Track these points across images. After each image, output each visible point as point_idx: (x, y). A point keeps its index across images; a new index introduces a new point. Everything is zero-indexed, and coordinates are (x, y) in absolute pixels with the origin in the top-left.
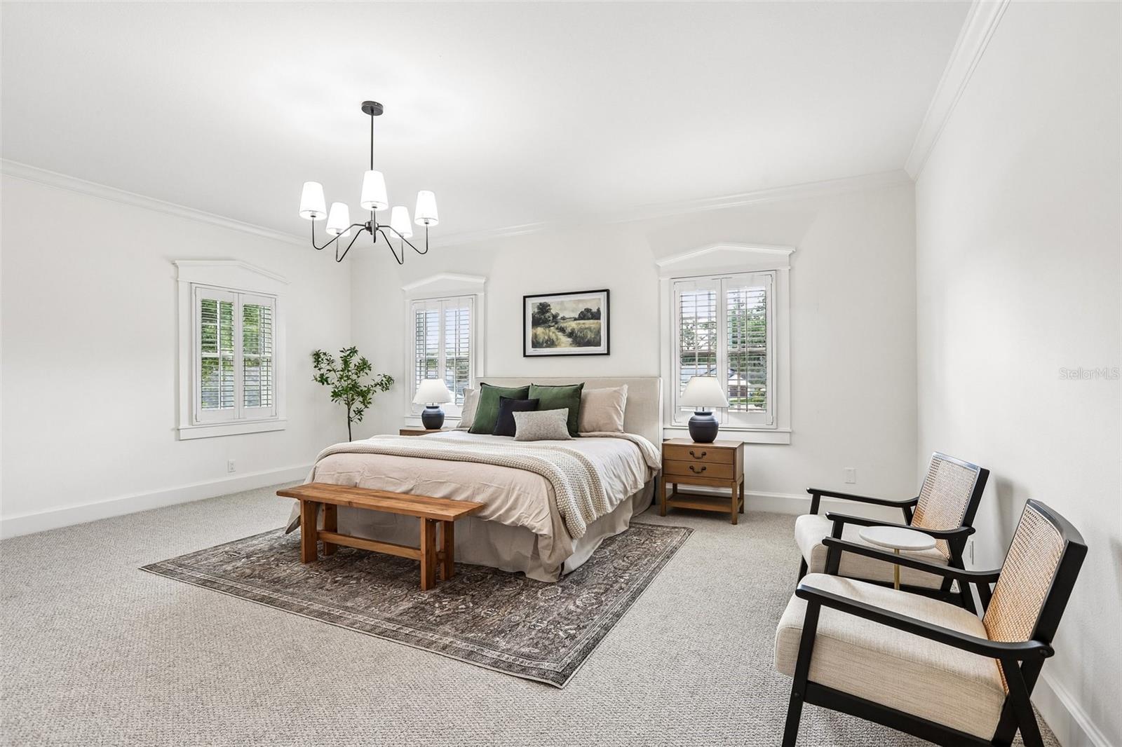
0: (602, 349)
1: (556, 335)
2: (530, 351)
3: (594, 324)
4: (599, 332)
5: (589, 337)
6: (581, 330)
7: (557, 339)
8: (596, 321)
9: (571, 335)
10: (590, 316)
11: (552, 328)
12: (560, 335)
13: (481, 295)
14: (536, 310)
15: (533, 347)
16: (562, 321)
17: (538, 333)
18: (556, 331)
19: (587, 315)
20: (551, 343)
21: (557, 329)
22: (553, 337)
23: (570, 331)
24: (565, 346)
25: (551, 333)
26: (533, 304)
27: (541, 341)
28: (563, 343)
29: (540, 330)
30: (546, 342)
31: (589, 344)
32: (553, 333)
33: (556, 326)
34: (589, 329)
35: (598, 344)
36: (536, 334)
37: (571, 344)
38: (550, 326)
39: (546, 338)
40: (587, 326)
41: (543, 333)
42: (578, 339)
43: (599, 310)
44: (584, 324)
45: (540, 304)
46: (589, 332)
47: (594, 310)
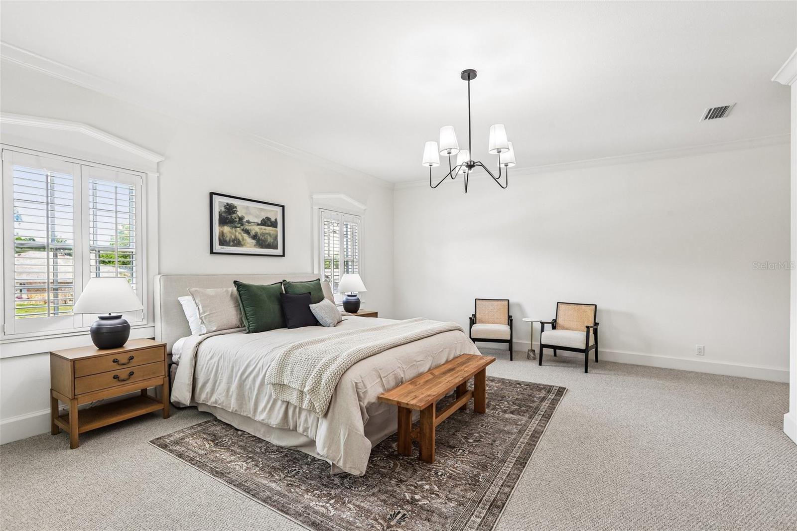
0: (279, 251)
1: (242, 235)
2: (217, 248)
3: (272, 231)
4: (276, 238)
5: (269, 240)
6: (263, 234)
7: (243, 239)
8: (274, 229)
9: (255, 237)
10: (270, 224)
11: (238, 229)
12: (245, 236)
14: (223, 209)
15: (220, 245)
16: (247, 224)
17: (225, 231)
18: (242, 232)
19: (267, 222)
20: (237, 243)
21: (243, 230)
22: (240, 237)
23: (254, 234)
24: (250, 246)
25: (237, 234)
26: (219, 202)
27: (228, 239)
28: (248, 243)
29: (227, 229)
30: (233, 241)
31: (269, 246)
32: (240, 233)
33: (242, 227)
34: (269, 234)
35: (276, 247)
36: (223, 232)
37: (255, 245)
38: (236, 227)
39: (233, 237)
40: (267, 232)
41: (230, 232)
42: (261, 242)
43: (276, 220)
44: (265, 229)
45: (227, 204)
46: (269, 237)
47: (273, 219)
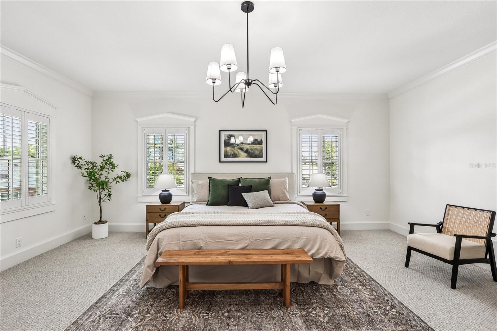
0: (264, 159)
1: (238, 152)
2: (223, 159)
3: (259, 147)
4: (261, 151)
5: (256, 153)
6: (252, 150)
7: (239, 153)
8: (260, 145)
9: (247, 151)
10: (257, 143)
11: (236, 148)
12: (240, 151)
13: (192, 128)
14: (226, 138)
15: (224, 157)
16: (241, 144)
17: (227, 150)
18: (238, 149)
19: (255, 142)
20: (235, 156)
21: (239, 148)
22: (237, 152)
23: (246, 150)
24: (243, 157)
25: (235, 151)
26: (224, 135)
27: (229, 154)
28: (242, 155)
29: (228, 149)
30: (233, 155)
31: (256, 156)
32: (236, 150)
33: (238, 147)
34: (257, 149)
35: (261, 157)
36: (226, 151)
37: (246, 156)
38: (234, 147)
39: (232, 153)
40: (255, 148)
41: (230, 150)
42: (250, 154)
43: (261, 140)
44: (253, 146)
45: (229, 135)
46: (256, 151)
47: (259, 140)
